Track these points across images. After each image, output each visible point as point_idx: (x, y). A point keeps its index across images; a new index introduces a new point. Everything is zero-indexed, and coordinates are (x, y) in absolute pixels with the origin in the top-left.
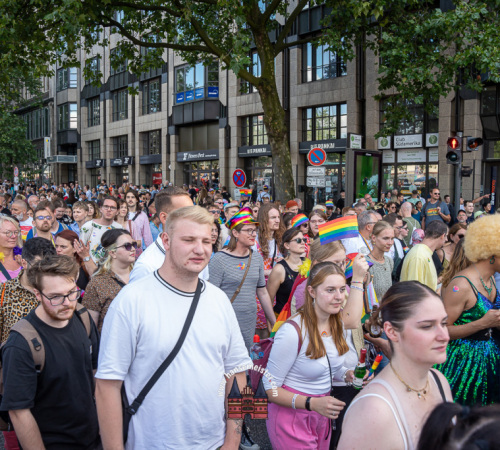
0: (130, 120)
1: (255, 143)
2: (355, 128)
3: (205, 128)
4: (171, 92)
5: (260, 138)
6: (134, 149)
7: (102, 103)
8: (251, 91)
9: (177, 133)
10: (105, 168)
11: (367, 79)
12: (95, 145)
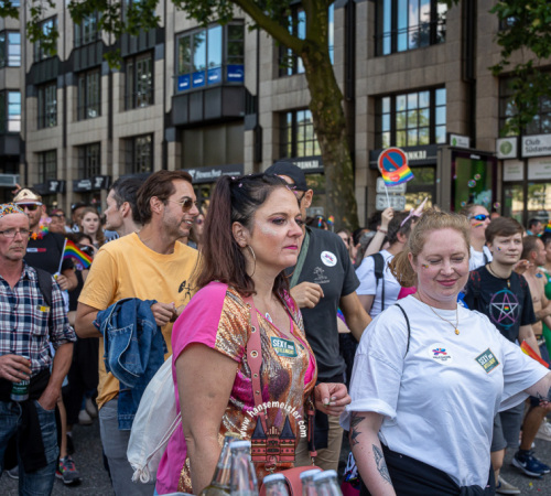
0: (104, 119)
1: (301, 153)
2: (458, 126)
3: (222, 132)
4: (170, 73)
5: (309, 145)
6: (110, 165)
7: (60, 92)
8: (295, 71)
9: (179, 138)
10: (64, 193)
11: (479, 47)
12: (49, 158)
